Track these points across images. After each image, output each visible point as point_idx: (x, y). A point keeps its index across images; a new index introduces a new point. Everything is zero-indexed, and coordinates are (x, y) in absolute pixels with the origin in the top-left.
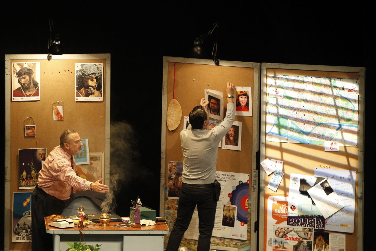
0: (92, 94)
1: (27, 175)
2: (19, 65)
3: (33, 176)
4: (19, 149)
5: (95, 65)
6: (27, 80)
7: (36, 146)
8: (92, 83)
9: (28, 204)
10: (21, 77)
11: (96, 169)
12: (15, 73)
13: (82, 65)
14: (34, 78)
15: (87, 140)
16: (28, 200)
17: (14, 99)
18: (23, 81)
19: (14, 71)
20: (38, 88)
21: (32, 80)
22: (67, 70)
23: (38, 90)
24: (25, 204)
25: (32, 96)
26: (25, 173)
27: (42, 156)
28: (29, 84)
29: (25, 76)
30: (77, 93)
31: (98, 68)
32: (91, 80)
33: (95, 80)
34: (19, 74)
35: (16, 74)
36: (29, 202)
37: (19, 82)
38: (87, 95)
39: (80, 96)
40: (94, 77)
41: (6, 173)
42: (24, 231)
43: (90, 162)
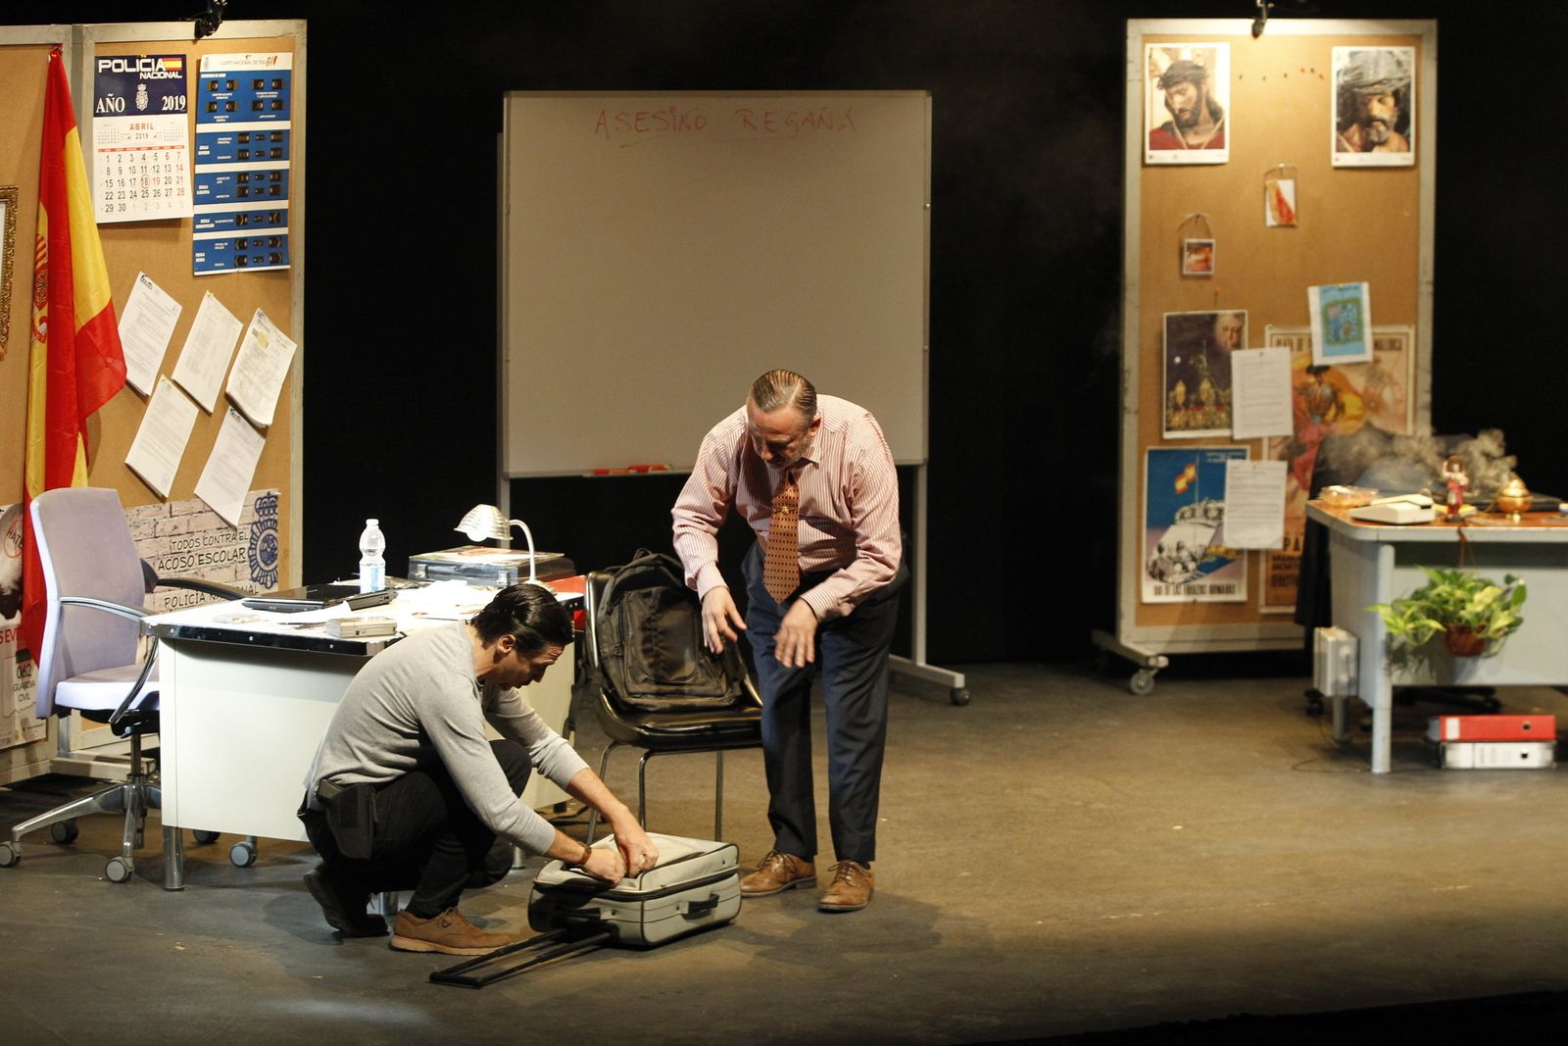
0: (1382, 143)
1: (1188, 392)
2: (1167, 51)
3: (1204, 397)
4: (1166, 314)
5: (1391, 53)
6: (1189, 100)
7: (1215, 304)
8: (1383, 110)
9: (1191, 484)
10: (1174, 89)
11: (1390, 376)
12: (1156, 76)
13: (1353, 55)
14: (1211, 94)
15: (1365, 287)
16: (1191, 472)
17: (1151, 157)
18: (1178, 101)
19: (1151, 71)
20: (1223, 123)
21: (1204, 101)
22: (1308, 70)
23: (1222, 129)
24: (1181, 484)
25: (1204, 146)
26: (1180, 388)
27: (1231, 337)
28: (1196, 112)
29: (1185, 85)
30: (1338, 141)
31: (1399, 63)
32: (1380, 101)
33: (1390, 101)
34: (1167, 82)
35: (1158, 79)
36: (1194, 477)
37: (1168, 105)
38: (1367, 146)
39: (1345, 150)
40: (1390, 90)
41: (1126, 385)
42: (1178, 567)
43: (1374, 356)
